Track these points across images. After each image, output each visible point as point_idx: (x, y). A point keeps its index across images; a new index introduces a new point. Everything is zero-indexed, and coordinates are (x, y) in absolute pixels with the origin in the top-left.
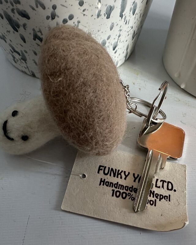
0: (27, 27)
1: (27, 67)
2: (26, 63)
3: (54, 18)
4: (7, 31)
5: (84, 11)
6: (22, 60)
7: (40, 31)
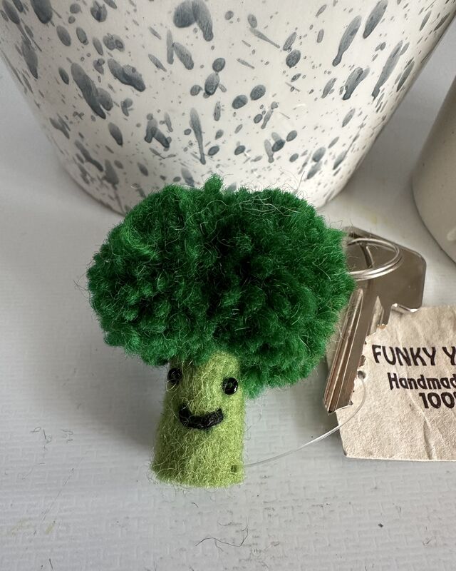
0: (132, 109)
1: (117, 197)
2: (115, 188)
3: (213, 93)
4: (76, 114)
5: (294, 79)
6: (105, 182)
7: (167, 122)
